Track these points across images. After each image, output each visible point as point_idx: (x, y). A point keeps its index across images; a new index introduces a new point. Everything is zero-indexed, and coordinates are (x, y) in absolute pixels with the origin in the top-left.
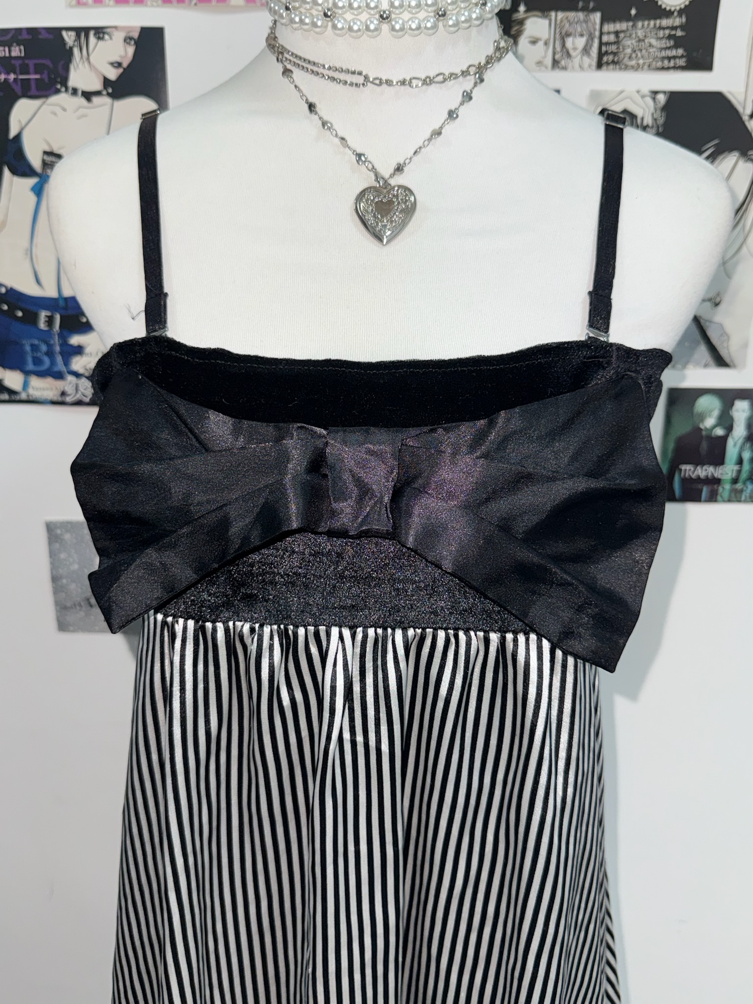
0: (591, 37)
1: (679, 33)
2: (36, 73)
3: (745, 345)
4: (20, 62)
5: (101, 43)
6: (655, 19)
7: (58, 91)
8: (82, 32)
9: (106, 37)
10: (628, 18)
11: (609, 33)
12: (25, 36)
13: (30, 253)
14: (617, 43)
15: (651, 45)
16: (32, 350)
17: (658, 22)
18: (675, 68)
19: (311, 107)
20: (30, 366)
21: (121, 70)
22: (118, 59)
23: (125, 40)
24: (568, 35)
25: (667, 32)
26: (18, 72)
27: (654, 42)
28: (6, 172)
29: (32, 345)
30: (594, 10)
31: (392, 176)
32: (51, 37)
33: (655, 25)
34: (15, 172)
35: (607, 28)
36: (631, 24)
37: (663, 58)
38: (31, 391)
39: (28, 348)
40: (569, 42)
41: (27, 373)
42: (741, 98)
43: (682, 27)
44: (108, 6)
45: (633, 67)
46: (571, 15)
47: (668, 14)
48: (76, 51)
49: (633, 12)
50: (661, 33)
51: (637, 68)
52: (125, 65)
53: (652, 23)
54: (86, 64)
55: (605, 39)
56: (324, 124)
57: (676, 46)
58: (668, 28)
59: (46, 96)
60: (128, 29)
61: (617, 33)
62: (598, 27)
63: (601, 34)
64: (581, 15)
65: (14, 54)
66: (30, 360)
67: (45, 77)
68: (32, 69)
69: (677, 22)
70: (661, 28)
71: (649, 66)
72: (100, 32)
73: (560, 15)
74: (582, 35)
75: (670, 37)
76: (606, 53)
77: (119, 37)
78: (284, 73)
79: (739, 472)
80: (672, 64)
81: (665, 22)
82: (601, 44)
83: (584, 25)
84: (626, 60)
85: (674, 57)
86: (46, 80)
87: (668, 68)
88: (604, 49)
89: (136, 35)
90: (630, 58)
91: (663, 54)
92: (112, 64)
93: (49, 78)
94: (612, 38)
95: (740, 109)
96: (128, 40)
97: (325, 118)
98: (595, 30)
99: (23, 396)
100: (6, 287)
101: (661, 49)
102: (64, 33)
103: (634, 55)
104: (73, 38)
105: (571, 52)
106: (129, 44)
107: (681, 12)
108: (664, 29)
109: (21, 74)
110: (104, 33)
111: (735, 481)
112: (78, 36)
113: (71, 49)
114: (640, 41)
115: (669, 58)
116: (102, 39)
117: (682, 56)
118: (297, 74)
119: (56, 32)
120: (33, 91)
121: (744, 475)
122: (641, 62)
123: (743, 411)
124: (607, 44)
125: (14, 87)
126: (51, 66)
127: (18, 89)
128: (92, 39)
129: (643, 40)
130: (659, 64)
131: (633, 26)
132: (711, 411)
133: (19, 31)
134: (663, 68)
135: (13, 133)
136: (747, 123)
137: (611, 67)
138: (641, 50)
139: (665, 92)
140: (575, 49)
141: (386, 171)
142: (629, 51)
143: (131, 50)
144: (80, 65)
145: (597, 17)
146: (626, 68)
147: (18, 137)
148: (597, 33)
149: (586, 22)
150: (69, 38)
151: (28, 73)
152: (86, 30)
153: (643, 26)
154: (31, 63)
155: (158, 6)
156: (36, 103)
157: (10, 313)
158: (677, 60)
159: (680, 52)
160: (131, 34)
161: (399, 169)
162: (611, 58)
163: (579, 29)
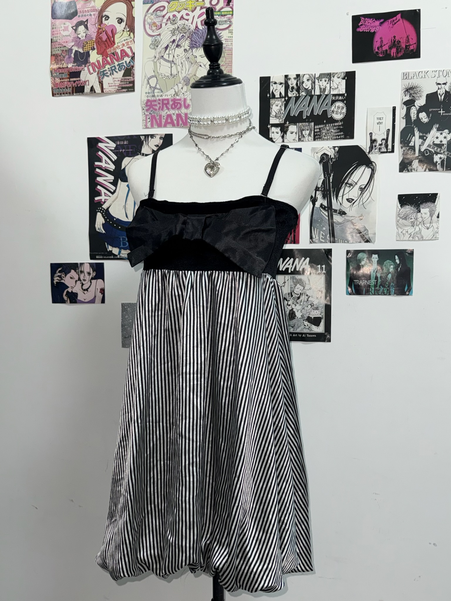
0: (311, 130)
1: (341, 127)
2: (131, 149)
3: (375, 234)
4: (127, 146)
5: (152, 139)
6: (333, 123)
7: (138, 155)
8: (147, 136)
9: (154, 137)
10: (323, 124)
11: (317, 129)
12: (129, 138)
13: (125, 207)
14: (320, 131)
15: (332, 132)
16: (123, 240)
17: (334, 124)
18: (341, 139)
19: (196, 145)
20: (122, 246)
21: (158, 147)
22: (157, 144)
23: (160, 138)
24: (303, 130)
25: (337, 127)
26: (126, 148)
27: (332, 130)
28: (119, 181)
29: (123, 238)
30: (311, 122)
31: (215, 161)
32: (136, 138)
33: (333, 125)
34: (122, 181)
35: (316, 127)
36: (324, 125)
37: (336, 136)
38: (121, 255)
39: (121, 239)
40: (304, 132)
41: (120, 249)
42: (365, 147)
43: (342, 125)
44: (155, 128)
45: (326, 139)
46: (304, 124)
47: (337, 121)
48: (144, 142)
49: (325, 122)
50: (335, 128)
51: (327, 140)
52: (159, 146)
53: (332, 125)
54: (147, 146)
55: (316, 130)
56: (199, 148)
57: (340, 132)
58: (337, 126)
59: (134, 156)
60: (161, 135)
61: (320, 129)
62: (313, 127)
63: (314, 129)
64: (307, 124)
65: (125, 143)
66: (122, 243)
67: (134, 150)
68: (130, 148)
69: (340, 124)
70: (335, 126)
71: (332, 138)
72: (152, 136)
73: (300, 124)
74: (308, 130)
75: (338, 129)
76: (317, 135)
77: (158, 137)
78: (190, 137)
79: (377, 282)
80: (339, 137)
81: (336, 124)
82: (314, 132)
83: (308, 126)
84: (323, 137)
85: (340, 135)
86: (134, 151)
87: (338, 139)
88: (316, 134)
89: (163, 136)
90: (325, 136)
91: (336, 134)
92: (155, 146)
93: (135, 150)
94: (318, 130)
95: (365, 150)
96: (161, 138)
97: (199, 147)
98: (312, 128)
99: (118, 257)
100: (116, 218)
101: (335, 133)
102: (141, 137)
103: (326, 135)
104: (144, 138)
105: (304, 135)
106: (161, 139)
107: (341, 120)
108: (336, 126)
109: (127, 149)
110: (153, 136)
111: (375, 286)
112: (145, 137)
113: (143, 141)
114: (328, 130)
115: (338, 135)
116: (153, 138)
117: (343, 135)
118: (194, 137)
119: (138, 136)
120: (130, 155)
121: (379, 283)
122: (329, 137)
123: (376, 258)
124: (316, 132)
125: (124, 153)
126: (136, 146)
127: (125, 154)
128: (150, 138)
129: (329, 130)
130: (335, 138)
131: (325, 126)
132: (364, 258)
133: (127, 136)
134: (336, 139)
135: (123, 168)
136: (368, 155)
137: (319, 139)
138: (328, 133)
139: (338, 147)
140: (306, 134)
141: (213, 159)
142: (324, 134)
143: (162, 141)
144: (145, 146)
145: (313, 124)
146: (324, 140)
147: (124, 169)
148: (313, 129)
149: (309, 126)
150: (142, 138)
151: (129, 149)
152: (148, 135)
153: (329, 126)
154: (130, 146)
155: (171, 127)
156: (131, 158)
157: (117, 227)
158: (341, 136)
159: (342, 133)
160: (162, 136)
161: (217, 159)
162: (318, 136)
163: (307, 128)
